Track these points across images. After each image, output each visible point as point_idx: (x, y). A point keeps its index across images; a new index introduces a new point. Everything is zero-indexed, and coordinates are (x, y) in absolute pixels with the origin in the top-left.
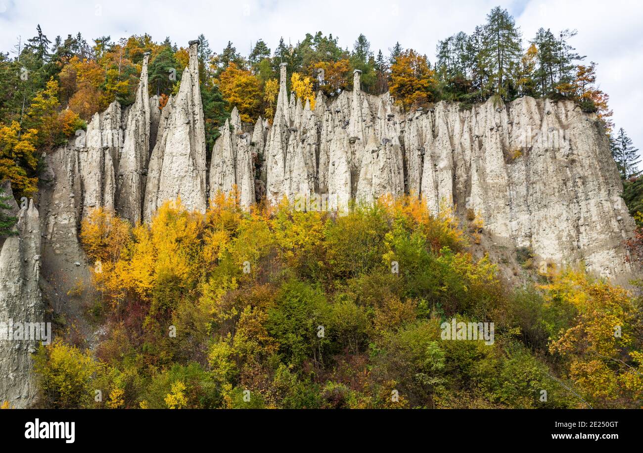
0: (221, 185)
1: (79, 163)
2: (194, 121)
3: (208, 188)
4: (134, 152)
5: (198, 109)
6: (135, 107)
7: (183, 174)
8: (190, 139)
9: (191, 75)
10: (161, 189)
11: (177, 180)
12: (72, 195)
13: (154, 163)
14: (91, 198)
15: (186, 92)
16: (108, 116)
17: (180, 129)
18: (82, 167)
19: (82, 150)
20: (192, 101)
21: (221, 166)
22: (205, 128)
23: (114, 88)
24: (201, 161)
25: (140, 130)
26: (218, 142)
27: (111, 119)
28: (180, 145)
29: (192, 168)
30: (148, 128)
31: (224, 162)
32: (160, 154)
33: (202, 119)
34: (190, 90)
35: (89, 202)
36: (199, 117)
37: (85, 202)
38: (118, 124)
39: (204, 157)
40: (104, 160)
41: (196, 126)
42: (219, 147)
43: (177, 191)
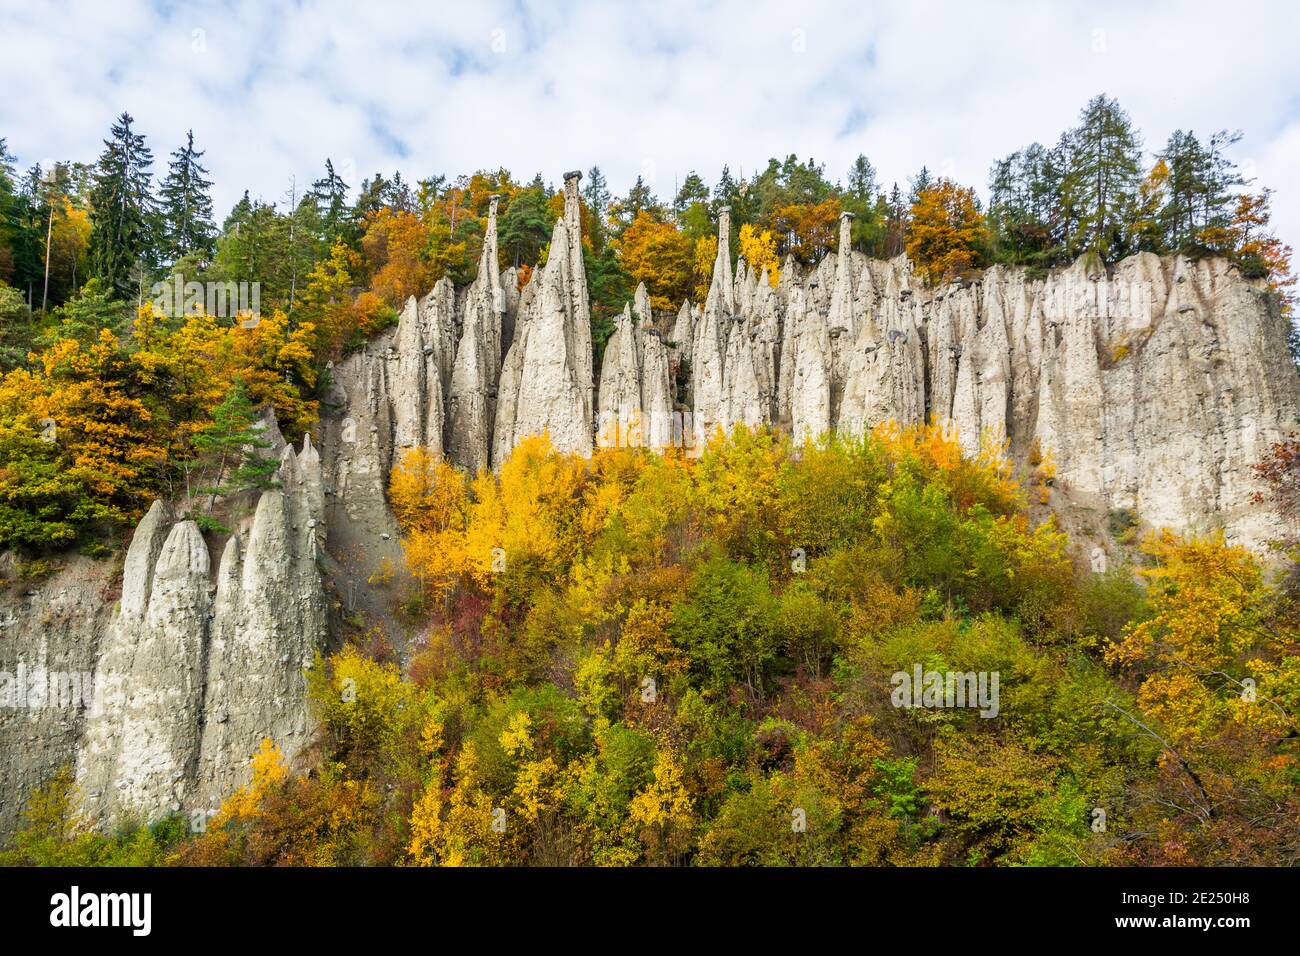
1: (386, 378)
2: (573, 307)
3: (596, 417)
4: (474, 360)
5: (579, 288)
6: (477, 287)
7: (554, 394)
8: (566, 337)
9: (568, 231)
10: (519, 419)
11: (546, 404)
12: (374, 428)
13: (507, 378)
14: (405, 433)
15: (559, 260)
16: (433, 302)
17: (549, 321)
18: (391, 385)
19: (390, 357)
20: (570, 274)
21: (617, 380)
22: (591, 319)
23: (443, 256)
24: (585, 373)
25: (485, 325)
26: (612, 341)
27: (438, 307)
28: (550, 346)
29: (569, 385)
30: (498, 321)
31: (622, 374)
32: (518, 362)
33: (586, 303)
34: (565, 257)
35: (403, 440)
36: (581, 300)
37: (396, 440)
38: (449, 314)
39: (590, 366)
40: (426, 372)
41: (576, 315)
42: (613, 350)
43: (544, 421)
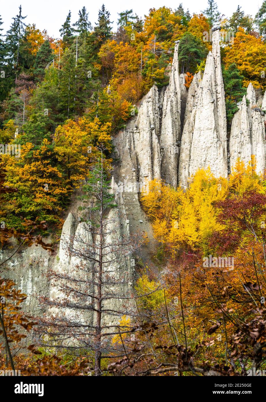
0: (239, 153)
1: (134, 142)
2: (217, 99)
3: (229, 156)
4: (171, 130)
5: (220, 89)
6: (169, 89)
7: (209, 145)
8: (214, 115)
9: (214, 58)
10: (192, 158)
11: (205, 150)
12: (134, 169)
13: (185, 137)
14: (145, 170)
15: (210, 75)
16: (150, 99)
17: (206, 107)
18: (136, 145)
19: (135, 131)
20: (215, 82)
21: (240, 137)
22: (226, 105)
23: (153, 75)
24: (223, 133)
25: (174, 109)
26: (236, 116)
27: (152, 102)
28: (207, 120)
29: (216, 140)
30: (179, 106)
31: (242, 133)
32: (191, 129)
33: (224, 96)
34: (213, 72)
35: (144, 173)
36: (221, 95)
37: (141, 173)
38: (157, 105)
39: (225, 129)
40: (152, 138)
41: (219, 103)
42: (237, 121)
43: (204, 159)
